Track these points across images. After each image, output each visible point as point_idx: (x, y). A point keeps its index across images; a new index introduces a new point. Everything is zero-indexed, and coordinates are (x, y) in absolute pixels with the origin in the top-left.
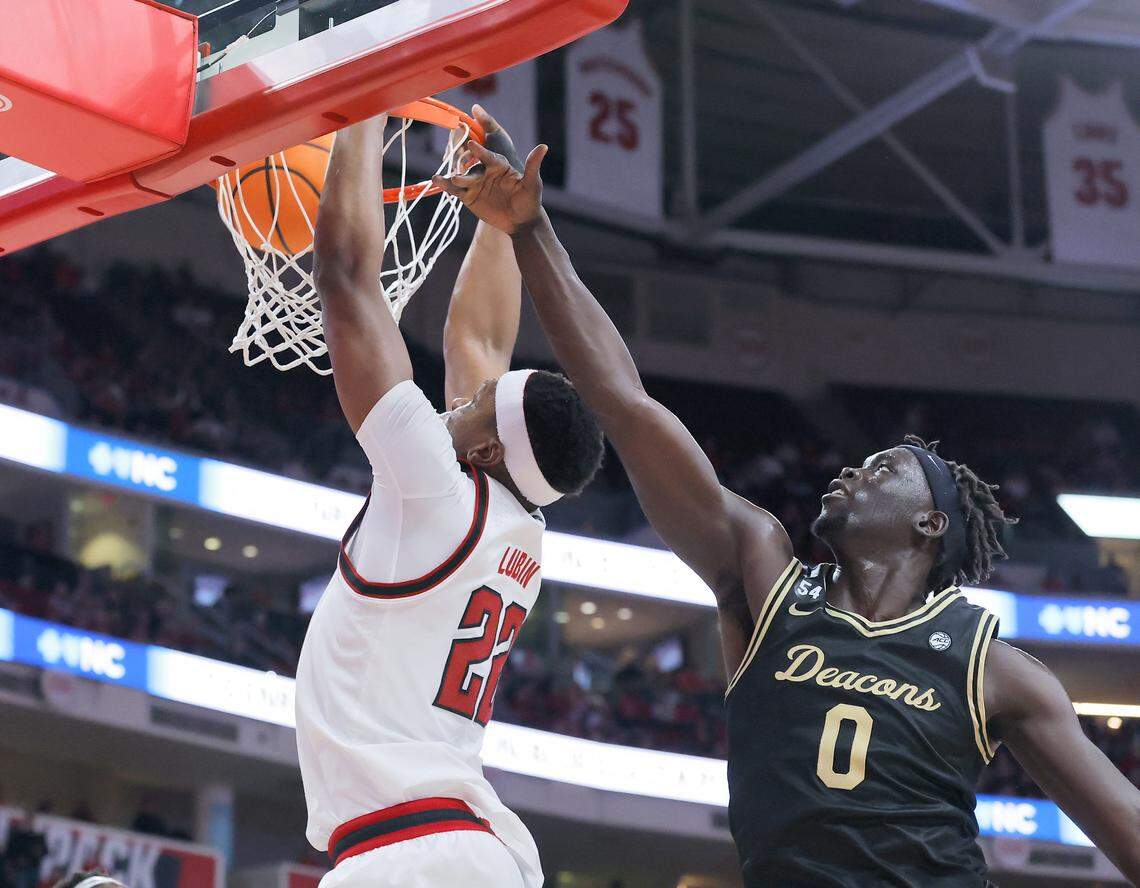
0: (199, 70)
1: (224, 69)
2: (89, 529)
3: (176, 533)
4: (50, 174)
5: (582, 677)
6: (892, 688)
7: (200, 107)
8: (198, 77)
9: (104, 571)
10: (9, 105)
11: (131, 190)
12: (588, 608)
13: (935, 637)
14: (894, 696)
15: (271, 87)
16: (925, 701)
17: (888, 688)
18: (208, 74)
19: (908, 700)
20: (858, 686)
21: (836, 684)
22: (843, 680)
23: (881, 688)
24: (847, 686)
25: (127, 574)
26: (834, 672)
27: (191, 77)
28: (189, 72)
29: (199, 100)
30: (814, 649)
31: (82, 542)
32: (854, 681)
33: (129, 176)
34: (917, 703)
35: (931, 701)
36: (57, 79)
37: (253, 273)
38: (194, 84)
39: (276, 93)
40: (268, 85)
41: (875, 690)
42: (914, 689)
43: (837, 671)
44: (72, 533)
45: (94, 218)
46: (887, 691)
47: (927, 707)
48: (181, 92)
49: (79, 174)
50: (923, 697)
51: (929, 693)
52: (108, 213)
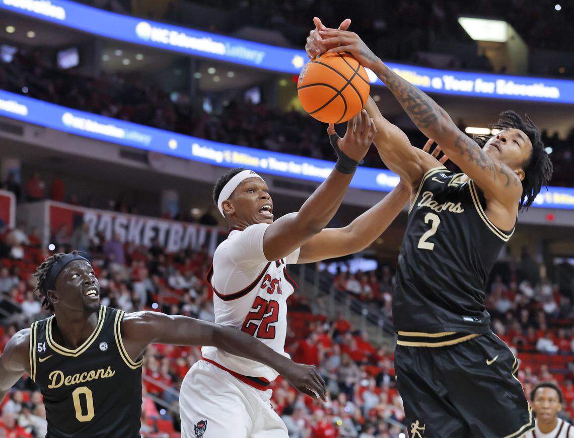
5: (207, 107)
6: (94, 374)
12: (212, 71)
13: (101, 345)
14: (97, 377)
16: (109, 373)
17: (93, 375)
19: (102, 376)
20: (81, 380)
21: (73, 382)
22: (75, 380)
23: (91, 377)
24: (77, 381)
26: (69, 378)
30: (58, 372)
32: (79, 378)
34: (106, 376)
35: (111, 372)
41: (88, 379)
42: (103, 370)
43: (71, 376)
46: (93, 377)
47: (111, 375)
50: (107, 372)
51: (109, 370)
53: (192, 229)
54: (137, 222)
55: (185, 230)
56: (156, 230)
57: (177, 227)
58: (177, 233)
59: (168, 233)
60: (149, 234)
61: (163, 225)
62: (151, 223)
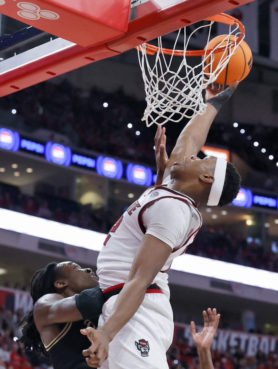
0: (132, 3)
1: (142, 3)
2: (83, 190)
3: (117, 191)
4: (74, 44)
5: (274, 249)
7: (133, 17)
8: (132, 6)
9: (89, 206)
10: (58, 17)
11: (106, 50)
15: (160, 9)
18: (136, 4)
25: (98, 207)
27: (129, 6)
28: (128, 4)
29: (132, 15)
31: (80, 195)
33: (105, 45)
36: (77, 7)
37: (148, 91)
38: (130, 9)
39: (162, 12)
40: (159, 9)
44: (77, 191)
45: (91, 62)
48: (125, 11)
49: (85, 44)
52: (97, 59)
53: (265, 339)
54: (224, 334)
55: (260, 340)
56: (238, 340)
57: (254, 338)
58: (254, 342)
59: (247, 342)
60: (233, 343)
61: (244, 337)
62: (234, 335)
